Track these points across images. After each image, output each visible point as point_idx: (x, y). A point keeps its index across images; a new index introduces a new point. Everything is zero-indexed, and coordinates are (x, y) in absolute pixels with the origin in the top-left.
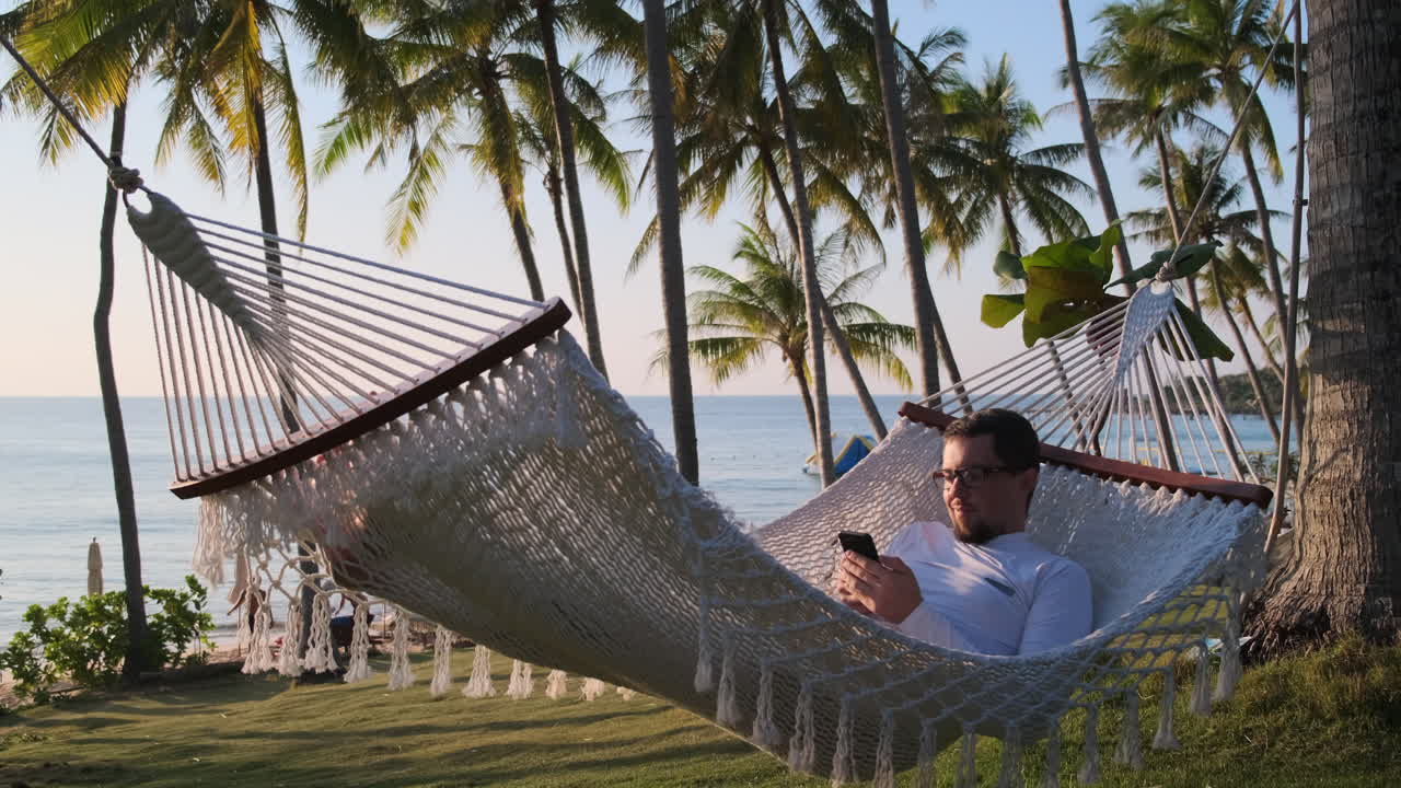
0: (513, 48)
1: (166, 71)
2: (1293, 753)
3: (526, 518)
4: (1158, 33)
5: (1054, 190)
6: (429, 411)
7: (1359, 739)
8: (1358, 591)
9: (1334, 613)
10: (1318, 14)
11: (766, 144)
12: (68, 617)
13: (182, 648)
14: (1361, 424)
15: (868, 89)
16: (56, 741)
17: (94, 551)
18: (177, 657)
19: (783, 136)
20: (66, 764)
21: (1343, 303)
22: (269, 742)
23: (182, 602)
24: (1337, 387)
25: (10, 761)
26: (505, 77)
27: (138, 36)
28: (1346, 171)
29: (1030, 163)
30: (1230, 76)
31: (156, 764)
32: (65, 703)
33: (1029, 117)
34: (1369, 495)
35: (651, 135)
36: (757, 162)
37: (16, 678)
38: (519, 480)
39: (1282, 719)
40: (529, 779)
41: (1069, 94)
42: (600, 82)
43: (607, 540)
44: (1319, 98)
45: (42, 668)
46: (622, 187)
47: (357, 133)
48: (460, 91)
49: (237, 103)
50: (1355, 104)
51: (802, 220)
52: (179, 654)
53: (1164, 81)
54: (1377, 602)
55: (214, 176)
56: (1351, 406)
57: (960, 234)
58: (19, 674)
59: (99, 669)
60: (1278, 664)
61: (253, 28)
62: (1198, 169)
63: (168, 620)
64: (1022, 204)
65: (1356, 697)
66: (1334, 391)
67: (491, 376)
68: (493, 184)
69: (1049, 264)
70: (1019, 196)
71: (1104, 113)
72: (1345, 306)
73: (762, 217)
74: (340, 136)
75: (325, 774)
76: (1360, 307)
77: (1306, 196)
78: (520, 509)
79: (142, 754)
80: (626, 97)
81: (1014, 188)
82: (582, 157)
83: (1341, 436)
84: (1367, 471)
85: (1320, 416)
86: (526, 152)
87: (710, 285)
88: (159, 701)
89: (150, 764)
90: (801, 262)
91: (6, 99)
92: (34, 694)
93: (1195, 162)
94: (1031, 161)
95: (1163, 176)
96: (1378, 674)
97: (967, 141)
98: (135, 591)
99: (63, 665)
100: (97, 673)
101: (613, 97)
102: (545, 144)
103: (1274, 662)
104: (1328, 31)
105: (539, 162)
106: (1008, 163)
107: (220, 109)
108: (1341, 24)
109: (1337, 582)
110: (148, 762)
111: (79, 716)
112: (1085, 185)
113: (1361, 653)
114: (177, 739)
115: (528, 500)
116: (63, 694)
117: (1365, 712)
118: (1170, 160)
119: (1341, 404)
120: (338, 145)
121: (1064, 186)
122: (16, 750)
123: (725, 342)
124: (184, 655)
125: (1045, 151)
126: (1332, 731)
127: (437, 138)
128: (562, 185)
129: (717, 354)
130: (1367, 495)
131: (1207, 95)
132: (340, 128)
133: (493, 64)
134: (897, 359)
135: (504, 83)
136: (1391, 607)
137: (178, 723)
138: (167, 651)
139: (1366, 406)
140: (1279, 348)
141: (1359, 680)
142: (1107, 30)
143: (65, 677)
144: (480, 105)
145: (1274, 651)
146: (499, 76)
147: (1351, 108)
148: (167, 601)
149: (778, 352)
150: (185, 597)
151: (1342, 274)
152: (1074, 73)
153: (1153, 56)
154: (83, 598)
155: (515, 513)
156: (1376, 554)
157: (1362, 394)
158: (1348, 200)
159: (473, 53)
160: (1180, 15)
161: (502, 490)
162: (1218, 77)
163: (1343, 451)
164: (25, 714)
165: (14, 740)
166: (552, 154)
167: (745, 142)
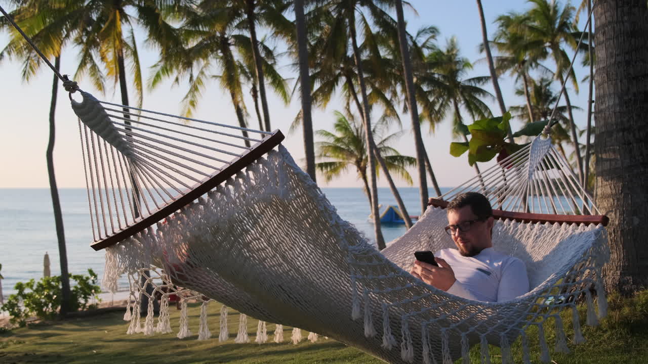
0: (236, 32)
1: (79, 41)
2: (589, 346)
3: (265, 244)
4: (522, 27)
5: (477, 96)
6: (218, 191)
7: (618, 339)
8: (617, 273)
9: (607, 283)
10: (599, 18)
11: (349, 75)
12: (35, 287)
13: (86, 301)
14: (618, 200)
15: (394, 51)
16: (29, 344)
17: (46, 258)
18: (84, 305)
19: (357, 72)
20: (34, 354)
21: (610, 146)
22: (128, 343)
23: (86, 280)
24: (608, 183)
25: (9, 353)
26: (233, 45)
27: (66, 25)
28: (612, 88)
29: (466, 84)
30: (555, 46)
31: (76, 354)
32: (33, 326)
33: (467, 64)
34: (622, 231)
35: (299, 72)
36: (345, 84)
37: (11, 315)
38: (261, 224)
39: (584, 331)
40: (247, 359)
41: (484, 54)
42: (274, 48)
43: (304, 253)
44: (600, 55)
45: (23, 310)
46: (285, 95)
47: (166, 70)
48: (212, 51)
49: (110, 56)
50: (615, 59)
51: (365, 110)
52: (85, 304)
53: (526, 48)
54: (625, 278)
55: (100, 89)
56: (614, 192)
57: (435, 116)
58: (12, 313)
59: (48, 311)
60: (582, 306)
61: (119, 22)
62: (541, 88)
63: (80, 289)
64: (463, 102)
65: (617, 320)
66: (606, 185)
67: (247, 171)
68: (228, 93)
69: (480, 128)
70: (462, 99)
71: (500, 63)
72: (611, 147)
73: (348, 109)
74: (158, 72)
75: (154, 357)
76: (618, 148)
77: (594, 99)
78: (262, 240)
79: (69, 350)
80: (287, 54)
81: (459, 95)
82: (267, 81)
83: (609, 205)
84: (621, 220)
85: (600, 196)
86: (242, 79)
87: (324, 139)
88: (77, 325)
89: (74, 354)
90: (365, 128)
91: (6, 54)
92: (19, 322)
93: (539, 84)
94: (467, 84)
95: (525, 91)
96: (626, 310)
97: (439, 75)
98: (65, 276)
99: (32, 309)
100: (48, 313)
101: (281, 55)
102: (250, 75)
103: (580, 305)
104: (604, 26)
105: (248, 84)
106: (457, 85)
107: (103, 58)
108: (609, 23)
109: (608, 270)
110: (72, 353)
111: (40, 332)
112: (491, 94)
113: (618, 301)
114: (85, 343)
115: (266, 233)
116: (33, 322)
117: (621, 327)
118: (528, 84)
119: (609, 191)
120: (158, 76)
121: (481, 95)
122: (12, 347)
123: (331, 164)
124: (87, 305)
125: (473, 79)
126: (606, 336)
127: (202, 73)
128: (258, 93)
129: (327, 169)
130: (621, 231)
131: (544, 55)
132: (159, 68)
133: (227, 39)
134: (406, 172)
135: (232, 48)
136: (631, 280)
137: (86, 335)
138: (80, 303)
139: (620, 192)
140: (576, 166)
141: (618, 313)
142: (500, 26)
143: (34, 314)
144: (222, 58)
145: (580, 300)
146: (229, 44)
147: (614, 60)
148: (80, 281)
149: (355, 168)
150: (88, 278)
151: (610, 133)
152: (486, 46)
153: (521, 38)
154: (42, 279)
155: (260, 241)
156: (625, 257)
157: (618, 186)
158: (613, 100)
159: (218, 34)
160: (532, 20)
161: (253, 230)
162: (549, 46)
163: (610, 211)
164: (15, 332)
165: (10, 343)
166: (254, 79)
167: (340, 75)
